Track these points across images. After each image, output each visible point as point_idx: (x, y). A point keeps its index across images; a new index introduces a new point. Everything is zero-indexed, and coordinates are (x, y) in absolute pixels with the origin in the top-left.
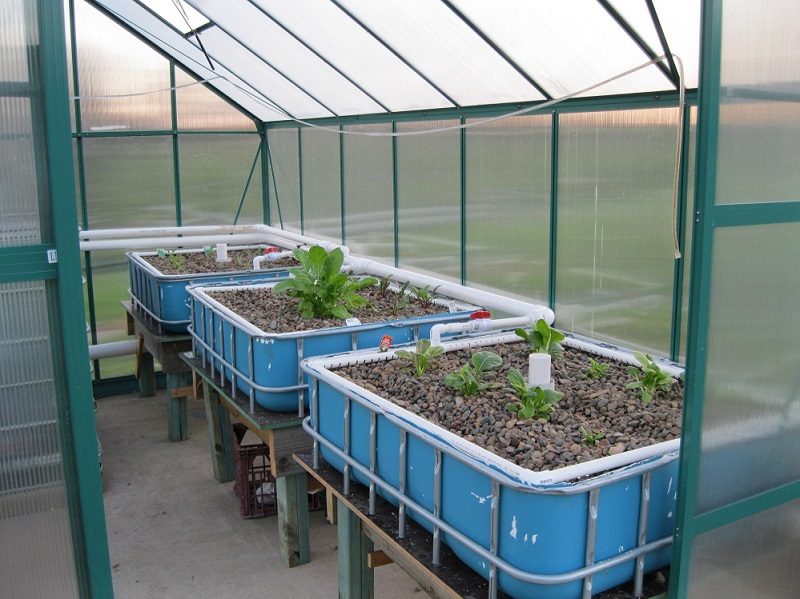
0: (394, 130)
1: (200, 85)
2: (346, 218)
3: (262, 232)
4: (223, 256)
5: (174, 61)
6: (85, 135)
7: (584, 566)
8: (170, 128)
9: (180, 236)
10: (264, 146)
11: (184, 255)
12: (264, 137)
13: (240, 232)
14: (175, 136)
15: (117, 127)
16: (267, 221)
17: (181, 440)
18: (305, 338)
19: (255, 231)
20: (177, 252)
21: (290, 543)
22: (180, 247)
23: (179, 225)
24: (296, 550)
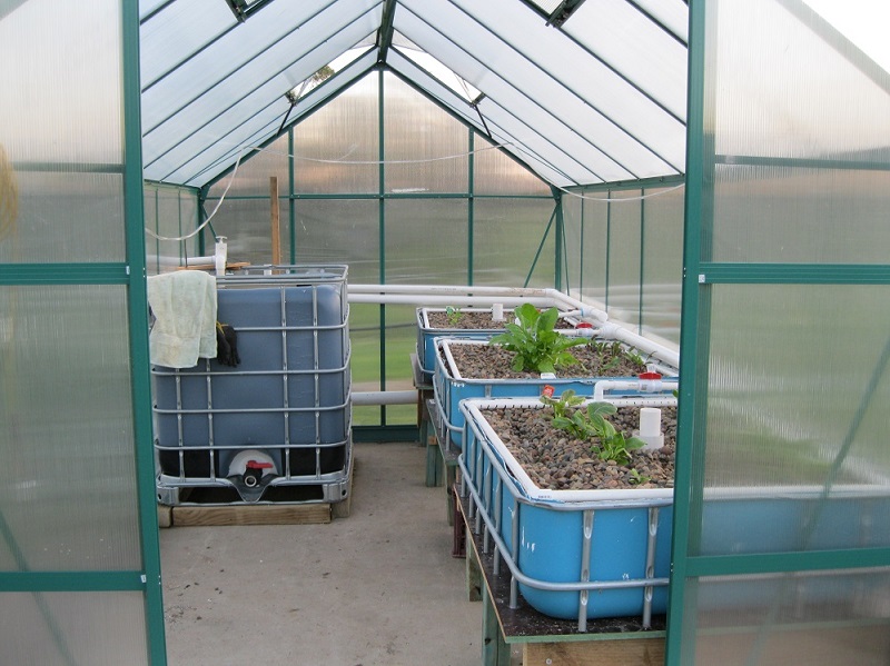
0: (643, 194)
1: (496, 149)
2: (610, 288)
3: (552, 296)
4: (499, 316)
5: (473, 128)
6: (387, 196)
7: (579, 581)
8: (467, 192)
9: (470, 295)
10: (558, 210)
11: (471, 314)
12: (559, 201)
13: (529, 295)
14: (471, 199)
15: (416, 190)
16: (558, 287)
17: (435, 485)
18: (493, 385)
19: (544, 295)
20: (462, 310)
21: (472, 578)
22: (470, 306)
23: (470, 284)
24: (478, 585)
